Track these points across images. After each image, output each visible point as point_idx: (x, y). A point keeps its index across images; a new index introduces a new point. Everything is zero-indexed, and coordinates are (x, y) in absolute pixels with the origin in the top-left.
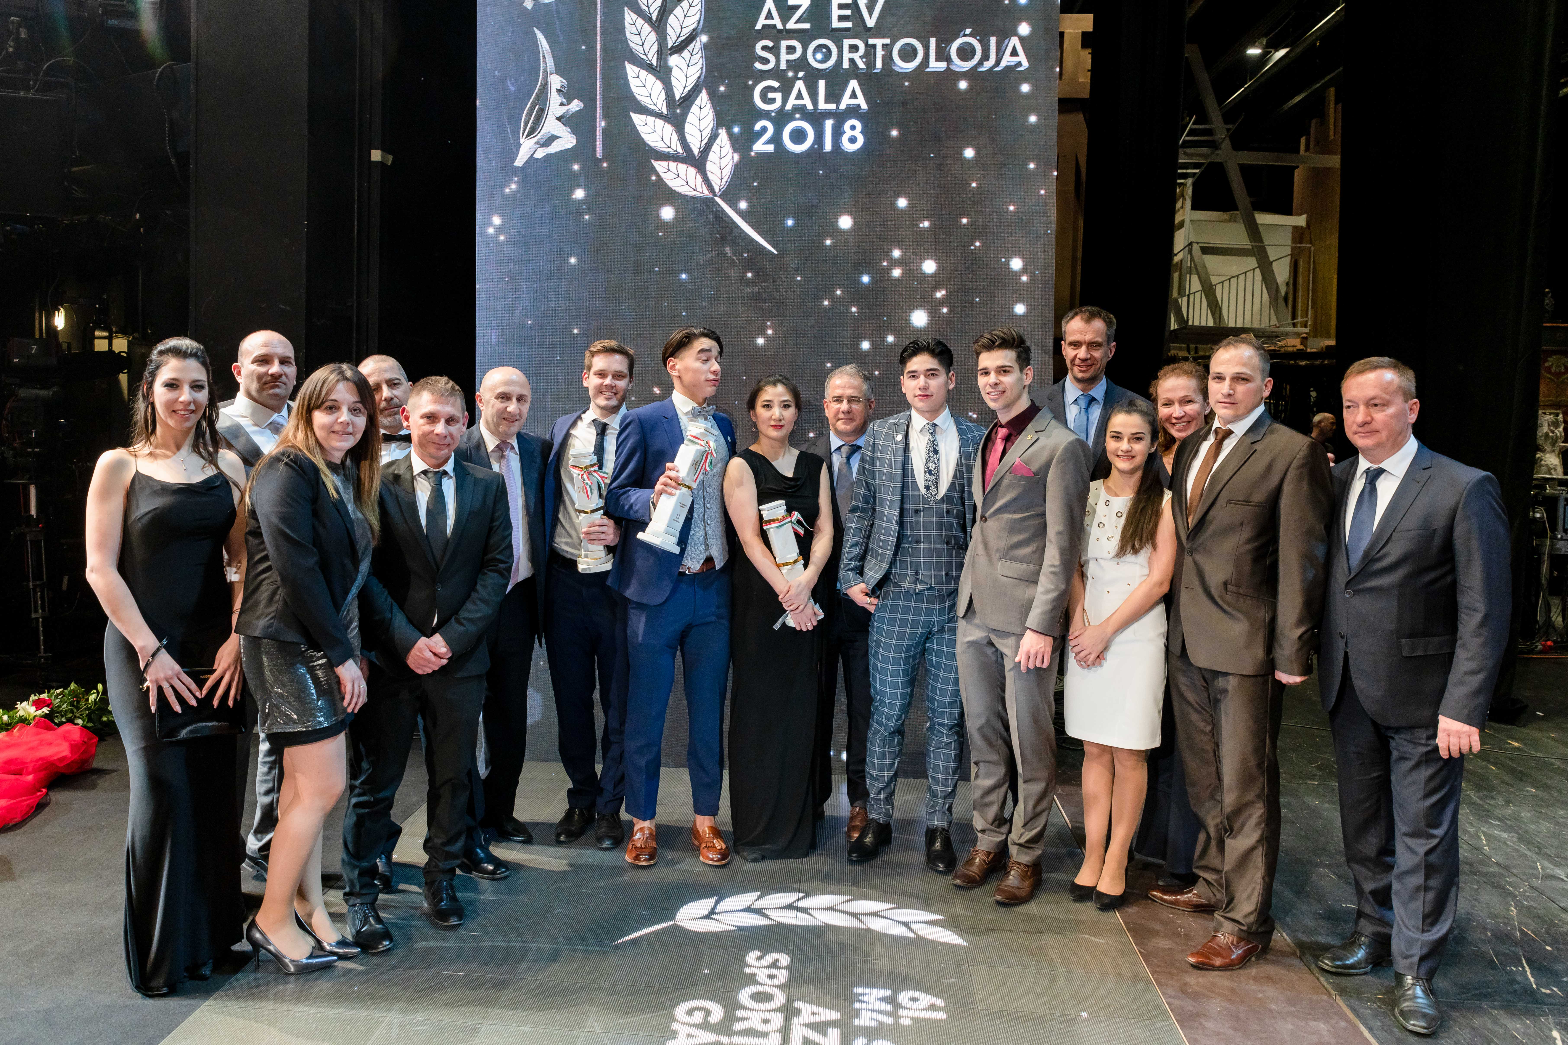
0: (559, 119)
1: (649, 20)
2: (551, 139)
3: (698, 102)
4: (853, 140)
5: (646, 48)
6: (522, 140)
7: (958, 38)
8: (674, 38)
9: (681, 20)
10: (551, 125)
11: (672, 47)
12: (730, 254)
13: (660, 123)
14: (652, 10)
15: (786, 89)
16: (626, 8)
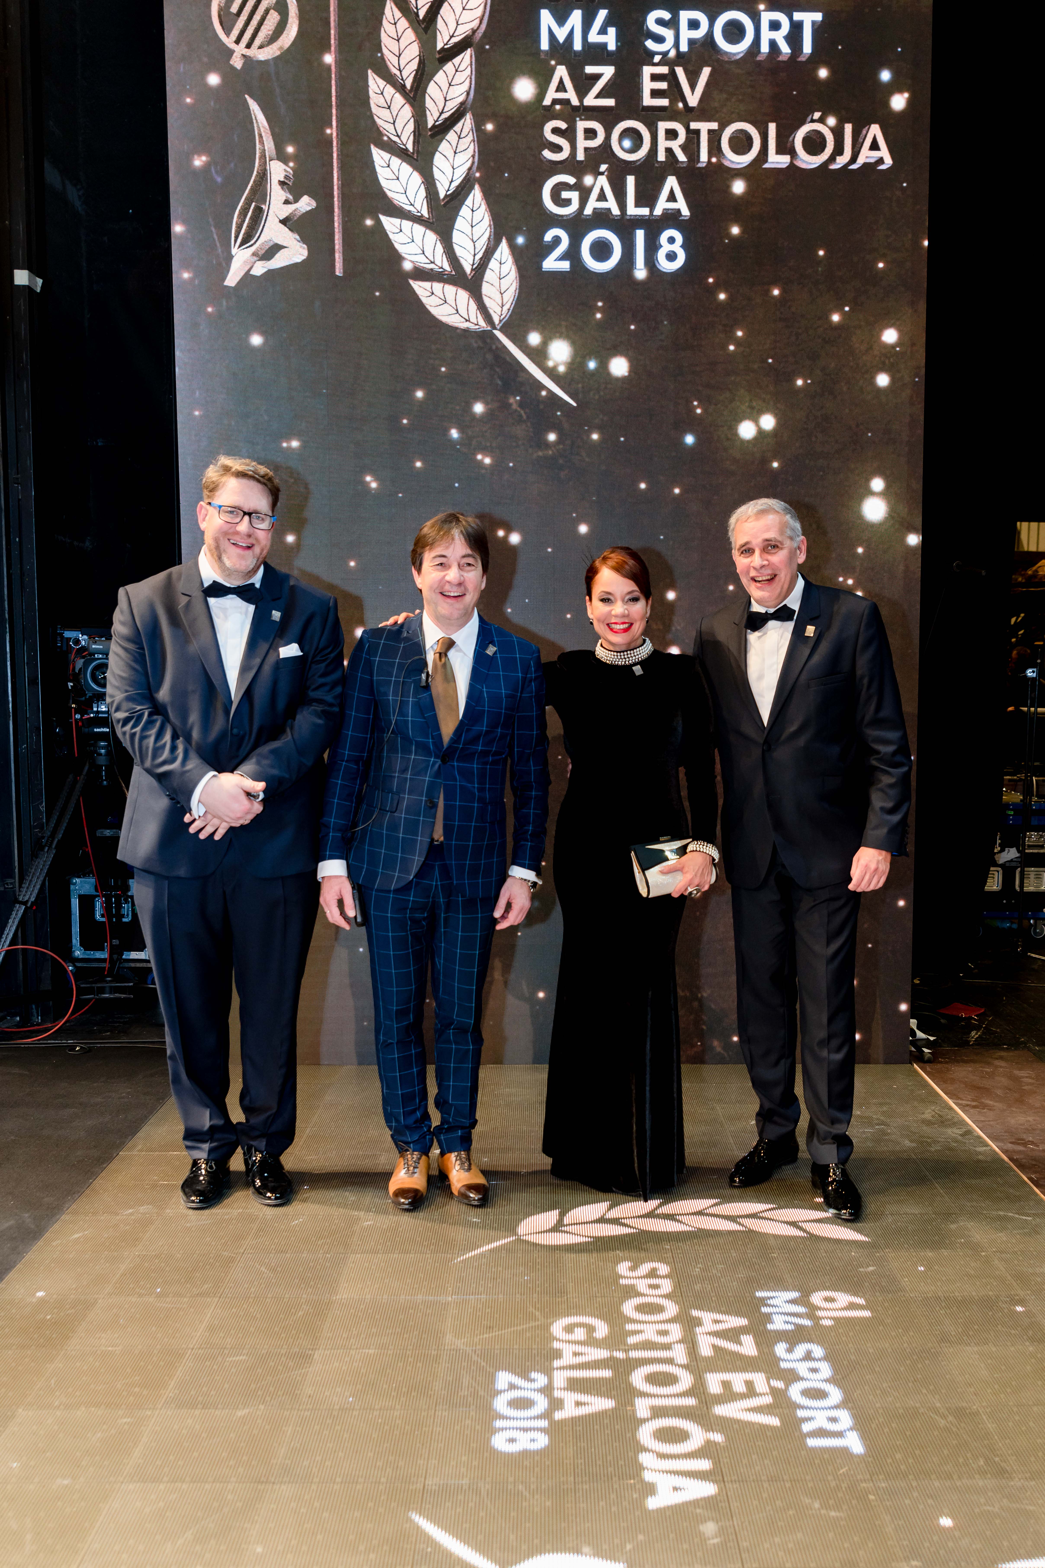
1: (400, 88)
3: (469, 202)
4: (671, 257)
5: (399, 125)
7: (802, 123)
8: (436, 115)
9: (445, 89)
11: (434, 126)
12: (515, 405)
13: (419, 229)
15: (585, 187)
16: (370, 71)
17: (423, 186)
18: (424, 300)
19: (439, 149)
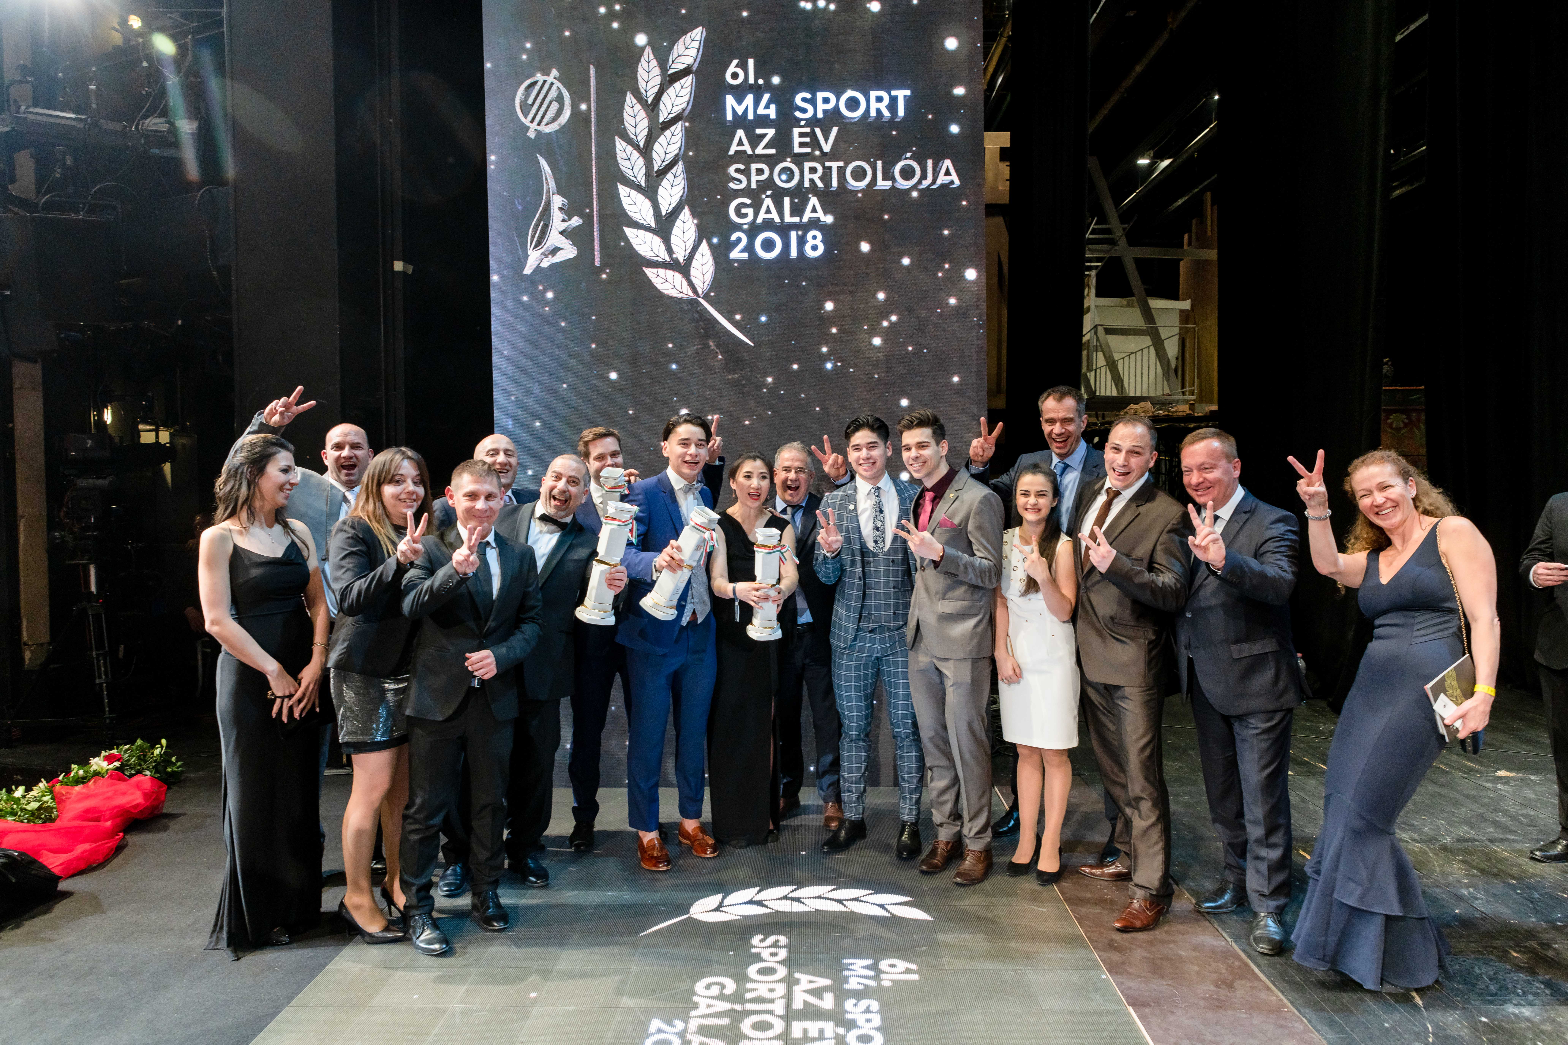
0: (561, 233)
1: (636, 147)
2: (555, 250)
3: (681, 217)
4: (814, 248)
5: (636, 170)
6: (530, 252)
7: (900, 160)
8: (659, 163)
9: (665, 147)
10: (554, 239)
11: (658, 170)
12: (713, 347)
13: (649, 235)
14: (639, 138)
15: (757, 206)
16: (616, 137)
17: (651, 209)
18: (653, 280)
19: (662, 184)
